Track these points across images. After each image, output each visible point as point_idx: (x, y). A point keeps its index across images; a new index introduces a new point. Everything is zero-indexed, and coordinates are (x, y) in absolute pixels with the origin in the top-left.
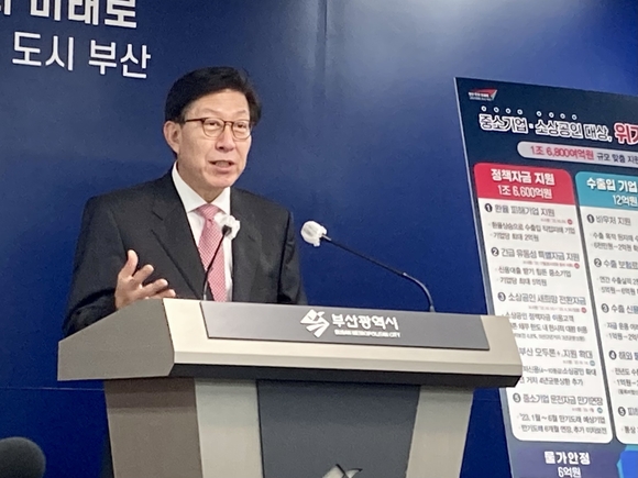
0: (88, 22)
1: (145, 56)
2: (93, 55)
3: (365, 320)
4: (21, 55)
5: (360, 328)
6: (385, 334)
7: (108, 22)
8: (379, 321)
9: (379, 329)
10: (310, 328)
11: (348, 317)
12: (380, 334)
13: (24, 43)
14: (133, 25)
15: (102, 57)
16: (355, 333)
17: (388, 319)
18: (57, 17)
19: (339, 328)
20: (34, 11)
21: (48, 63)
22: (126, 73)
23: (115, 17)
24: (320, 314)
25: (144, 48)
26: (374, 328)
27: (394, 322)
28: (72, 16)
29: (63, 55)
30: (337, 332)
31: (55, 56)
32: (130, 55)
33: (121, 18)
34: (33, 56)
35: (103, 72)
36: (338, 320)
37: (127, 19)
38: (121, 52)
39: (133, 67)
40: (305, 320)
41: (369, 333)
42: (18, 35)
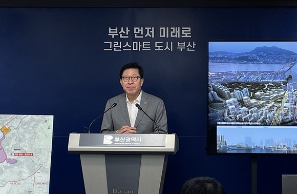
0: (176, 37)
1: (194, 45)
2: (178, 46)
4: (157, 48)
7: (182, 36)
8: (134, 139)
13: (158, 44)
14: (190, 36)
15: (181, 46)
18: (167, 37)
20: (161, 36)
21: (165, 49)
22: (188, 50)
23: (185, 35)
25: (194, 42)
28: (172, 36)
29: (169, 47)
34: (161, 48)
35: (181, 50)
38: (187, 44)
39: (190, 48)
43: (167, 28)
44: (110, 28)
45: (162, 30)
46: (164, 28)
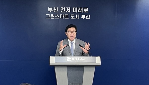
0: (81, 12)
4: (72, 17)
21: (76, 18)
25: (89, 15)
33: (86, 11)
35: (83, 19)
38: (86, 16)
39: (88, 18)
46: (75, 8)
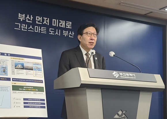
0: (63, 27)
1: (73, 34)
2: (64, 33)
3: (127, 74)
4: (51, 33)
5: (126, 76)
6: (133, 78)
7: (66, 27)
8: (131, 74)
9: (131, 76)
10: (115, 76)
11: (123, 73)
12: (131, 78)
13: (51, 30)
14: (71, 28)
15: (65, 33)
16: (125, 77)
17: (133, 74)
18: (57, 26)
19: (121, 76)
20: (53, 25)
21: (56, 34)
22: (70, 36)
23: (68, 26)
24: (117, 72)
25: (73, 32)
26: (130, 76)
27: (134, 75)
28: (60, 26)
29: (58, 33)
30: (121, 77)
31: (57, 33)
32: (70, 33)
33: (69, 27)
34: (53, 33)
35: (65, 36)
36: (121, 74)
37: (70, 27)
38: (69, 33)
39: (71, 35)
40: (113, 74)
41: (129, 77)
42: (50, 29)
43: (57, 20)
44: (19, 14)
45: (54, 21)
46: (55, 20)
